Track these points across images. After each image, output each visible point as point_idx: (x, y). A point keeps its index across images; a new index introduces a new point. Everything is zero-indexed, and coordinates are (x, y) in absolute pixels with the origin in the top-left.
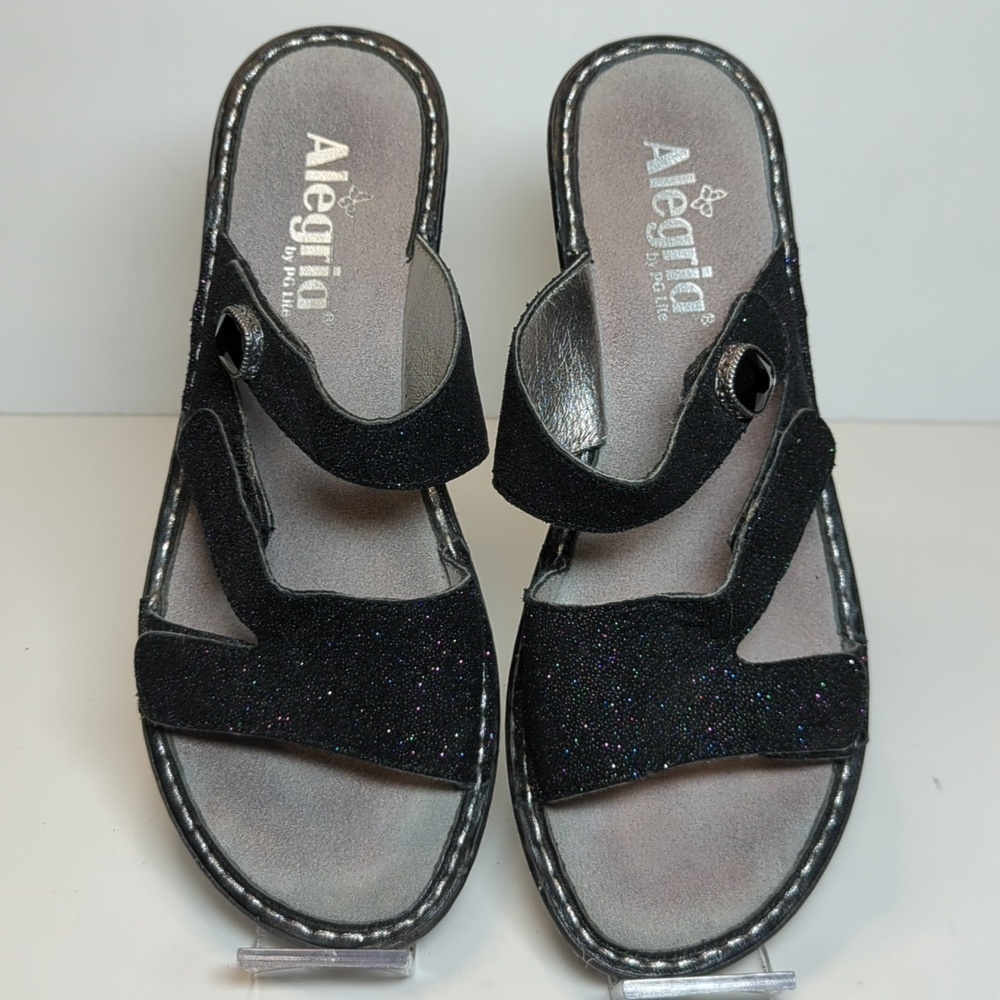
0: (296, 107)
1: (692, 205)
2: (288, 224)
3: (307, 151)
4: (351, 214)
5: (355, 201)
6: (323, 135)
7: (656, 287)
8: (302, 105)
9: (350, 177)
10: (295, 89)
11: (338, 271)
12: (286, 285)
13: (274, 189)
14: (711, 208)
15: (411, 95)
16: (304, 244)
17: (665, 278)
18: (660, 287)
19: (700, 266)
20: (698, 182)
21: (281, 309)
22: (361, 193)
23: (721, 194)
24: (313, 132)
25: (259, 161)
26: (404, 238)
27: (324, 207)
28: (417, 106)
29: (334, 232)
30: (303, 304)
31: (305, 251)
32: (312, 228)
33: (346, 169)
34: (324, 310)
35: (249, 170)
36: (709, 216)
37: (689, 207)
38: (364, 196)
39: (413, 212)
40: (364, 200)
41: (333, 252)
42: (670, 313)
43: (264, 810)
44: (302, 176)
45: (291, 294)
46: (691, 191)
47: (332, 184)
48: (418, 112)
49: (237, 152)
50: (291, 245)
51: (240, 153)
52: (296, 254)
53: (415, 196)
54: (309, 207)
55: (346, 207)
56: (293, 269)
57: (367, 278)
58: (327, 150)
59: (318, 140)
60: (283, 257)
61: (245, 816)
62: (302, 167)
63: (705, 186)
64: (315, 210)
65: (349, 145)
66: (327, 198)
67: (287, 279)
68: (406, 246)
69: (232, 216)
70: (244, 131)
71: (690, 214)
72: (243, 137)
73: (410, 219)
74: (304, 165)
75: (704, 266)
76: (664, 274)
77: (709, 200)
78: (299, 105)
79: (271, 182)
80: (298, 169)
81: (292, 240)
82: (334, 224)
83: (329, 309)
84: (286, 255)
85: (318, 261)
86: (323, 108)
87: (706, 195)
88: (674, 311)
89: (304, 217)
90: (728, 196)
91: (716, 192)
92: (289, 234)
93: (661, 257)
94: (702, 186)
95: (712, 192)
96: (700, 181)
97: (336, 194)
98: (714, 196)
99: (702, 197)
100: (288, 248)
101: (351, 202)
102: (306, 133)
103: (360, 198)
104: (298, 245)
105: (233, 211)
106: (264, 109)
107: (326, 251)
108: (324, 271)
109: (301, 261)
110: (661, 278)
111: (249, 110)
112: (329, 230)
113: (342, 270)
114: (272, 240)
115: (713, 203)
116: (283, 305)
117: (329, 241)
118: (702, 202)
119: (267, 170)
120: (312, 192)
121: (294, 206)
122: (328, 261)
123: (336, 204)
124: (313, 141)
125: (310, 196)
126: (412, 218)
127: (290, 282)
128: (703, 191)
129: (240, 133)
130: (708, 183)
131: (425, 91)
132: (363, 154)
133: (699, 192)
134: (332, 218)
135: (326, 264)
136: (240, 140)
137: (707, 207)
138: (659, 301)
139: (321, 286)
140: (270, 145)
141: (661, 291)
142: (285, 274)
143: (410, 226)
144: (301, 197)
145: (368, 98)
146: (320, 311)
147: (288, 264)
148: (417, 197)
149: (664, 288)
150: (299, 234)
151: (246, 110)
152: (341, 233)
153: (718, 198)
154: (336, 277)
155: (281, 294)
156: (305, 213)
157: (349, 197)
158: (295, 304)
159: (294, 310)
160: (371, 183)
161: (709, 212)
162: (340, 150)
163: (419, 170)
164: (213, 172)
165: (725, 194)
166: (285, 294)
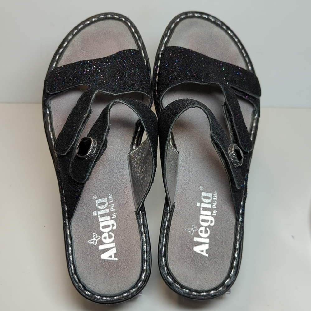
0: (212, 266)
1: (100, 237)
2: (215, 223)
3: (208, 250)
4: (193, 225)
5: (192, 229)
6: (202, 255)
7: (113, 206)
8: (210, 267)
9: (193, 238)
10: (212, 273)
11: (198, 204)
12: (216, 202)
13: (220, 236)
14: (94, 236)
15: (171, 267)
16: (210, 216)
17: (110, 209)
18: (111, 206)
19: (97, 215)
20: (98, 246)
21: (217, 194)
22: (190, 232)
23: (90, 241)
24: (206, 257)
25: (225, 246)
26: (175, 211)
27: (202, 229)
28: (169, 262)
29: (199, 219)
30: (210, 195)
31: (209, 213)
32: (207, 221)
33: (195, 242)
34: (203, 192)
35: (229, 242)
36: (94, 233)
37: (101, 236)
38: (189, 230)
39: (172, 221)
40: (189, 229)
41: (200, 212)
42: (108, 197)
43: (222, 53)
44: (210, 240)
45: (214, 199)
46: (101, 243)
47: (199, 237)
48: (169, 260)
49: (233, 249)
50: (214, 216)
51: (232, 249)
52: (212, 213)
53: (171, 227)
54: (207, 229)
55: (195, 227)
56: (213, 207)
57: (189, 200)
58: (201, 249)
59: (204, 254)
60: (217, 212)
61: (227, 51)
62: (210, 243)
63: (96, 244)
64: (206, 227)
65: (193, 251)
66: (201, 232)
67: (215, 204)
68: (175, 209)
69: (234, 226)
70: (231, 258)
71: (101, 233)
72: (231, 255)
73: (173, 218)
74: (209, 245)
75: (96, 216)
76: (110, 211)
77: (94, 239)
78: (211, 267)
79: (221, 238)
80: (211, 243)
81: (214, 217)
82: (199, 222)
83: (201, 192)
84: (216, 212)
85: (205, 209)
86: (202, 265)
87: (95, 241)
88: (106, 198)
89: (209, 225)
90: (88, 241)
91: (92, 243)
92: (215, 220)
93: (111, 217)
94: (97, 245)
95: (93, 243)
96: (97, 246)
97: (198, 233)
98: (92, 241)
99: (97, 240)
100: (215, 215)
101: (193, 229)
102: (209, 256)
103: (190, 230)
104: (212, 215)
105: (234, 228)
106: (224, 265)
107: (202, 212)
108: (203, 205)
109: (211, 210)
110: (111, 209)
111: (229, 265)
112: (201, 220)
113: (196, 204)
114: (220, 218)
115: (93, 238)
116: (217, 195)
117: (201, 216)
118: (97, 239)
119: (222, 243)
120: (207, 234)
121: (213, 230)
122: (201, 209)
123: (198, 229)
124: (206, 253)
125: (207, 233)
126: (172, 219)
127: (214, 203)
128: (96, 243)
129: (232, 257)
130: (94, 245)
131: (165, 268)
132: (189, 246)
133: (97, 242)
134: (200, 224)
135: (202, 207)
136: (232, 254)
137: (95, 237)
138: (112, 201)
139: (204, 200)
140: (221, 252)
141: (111, 204)
142: (216, 206)
143: (173, 216)
144: (210, 233)
145: (187, 267)
146: (204, 191)
147: (215, 209)
148: (170, 226)
149: (110, 205)
150: (211, 220)
151: (230, 265)
152: (197, 218)
153: (91, 240)
154: (199, 202)
155: (217, 199)
156: (209, 227)
157: (194, 231)
158: (213, 195)
159: (213, 193)
160: (186, 234)
161: (94, 235)
162: (197, 249)
163: (169, 236)
164: (241, 243)
165: (88, 242)
166: (216, 199)
